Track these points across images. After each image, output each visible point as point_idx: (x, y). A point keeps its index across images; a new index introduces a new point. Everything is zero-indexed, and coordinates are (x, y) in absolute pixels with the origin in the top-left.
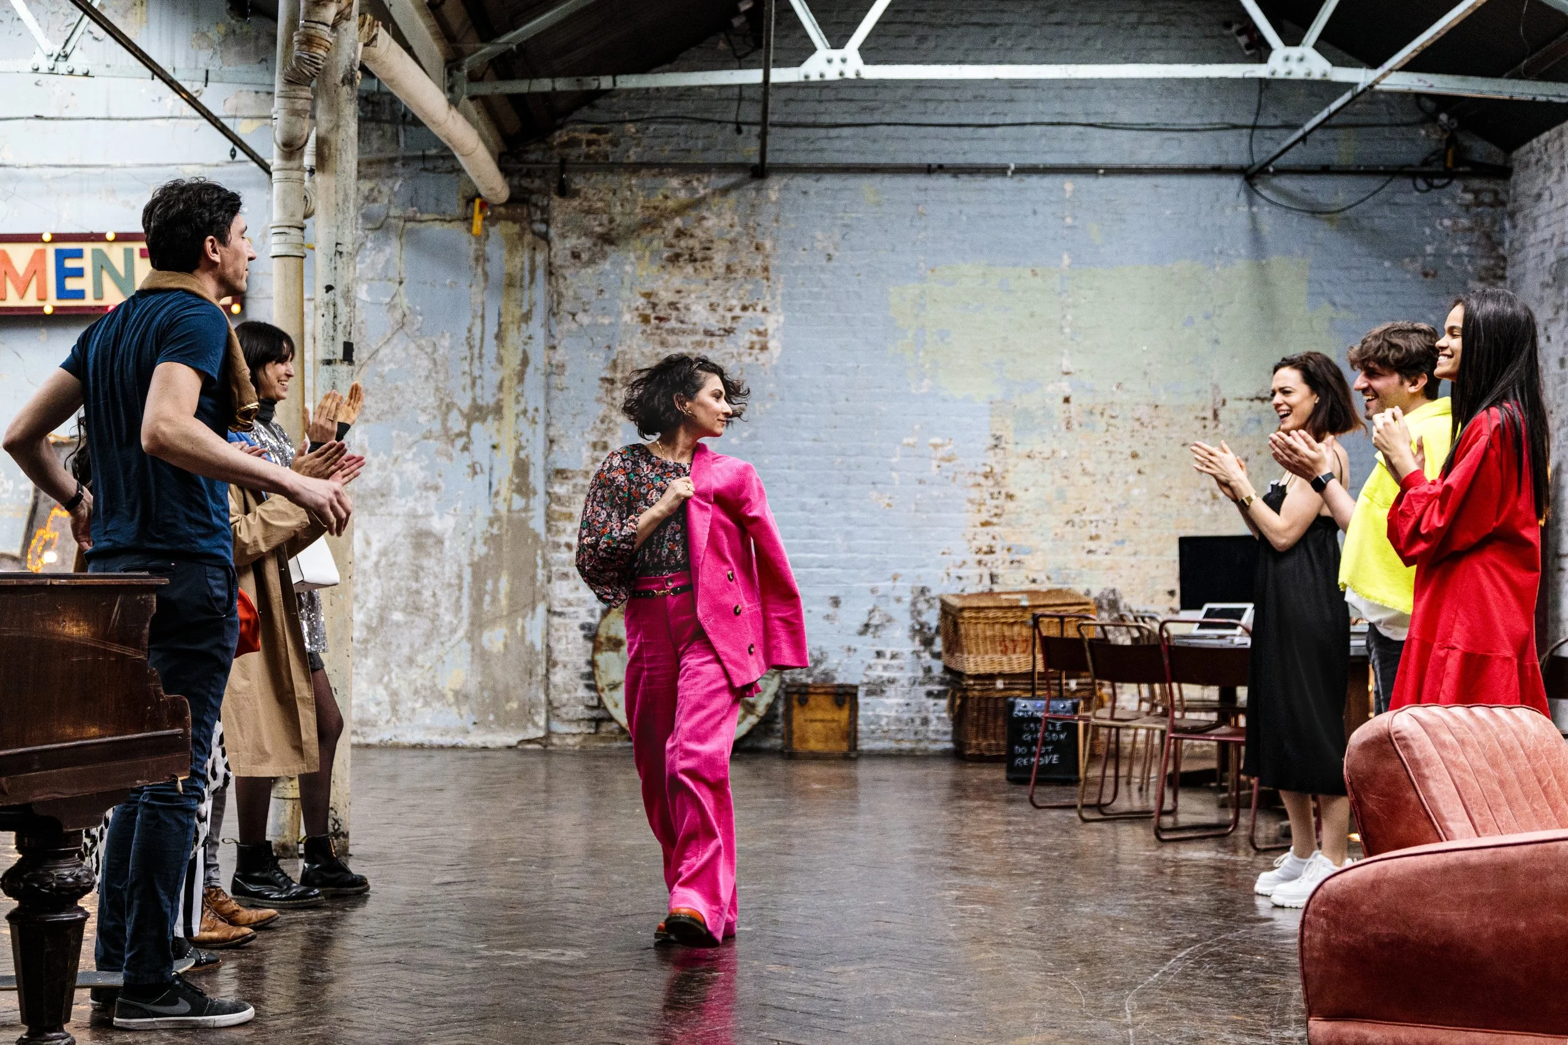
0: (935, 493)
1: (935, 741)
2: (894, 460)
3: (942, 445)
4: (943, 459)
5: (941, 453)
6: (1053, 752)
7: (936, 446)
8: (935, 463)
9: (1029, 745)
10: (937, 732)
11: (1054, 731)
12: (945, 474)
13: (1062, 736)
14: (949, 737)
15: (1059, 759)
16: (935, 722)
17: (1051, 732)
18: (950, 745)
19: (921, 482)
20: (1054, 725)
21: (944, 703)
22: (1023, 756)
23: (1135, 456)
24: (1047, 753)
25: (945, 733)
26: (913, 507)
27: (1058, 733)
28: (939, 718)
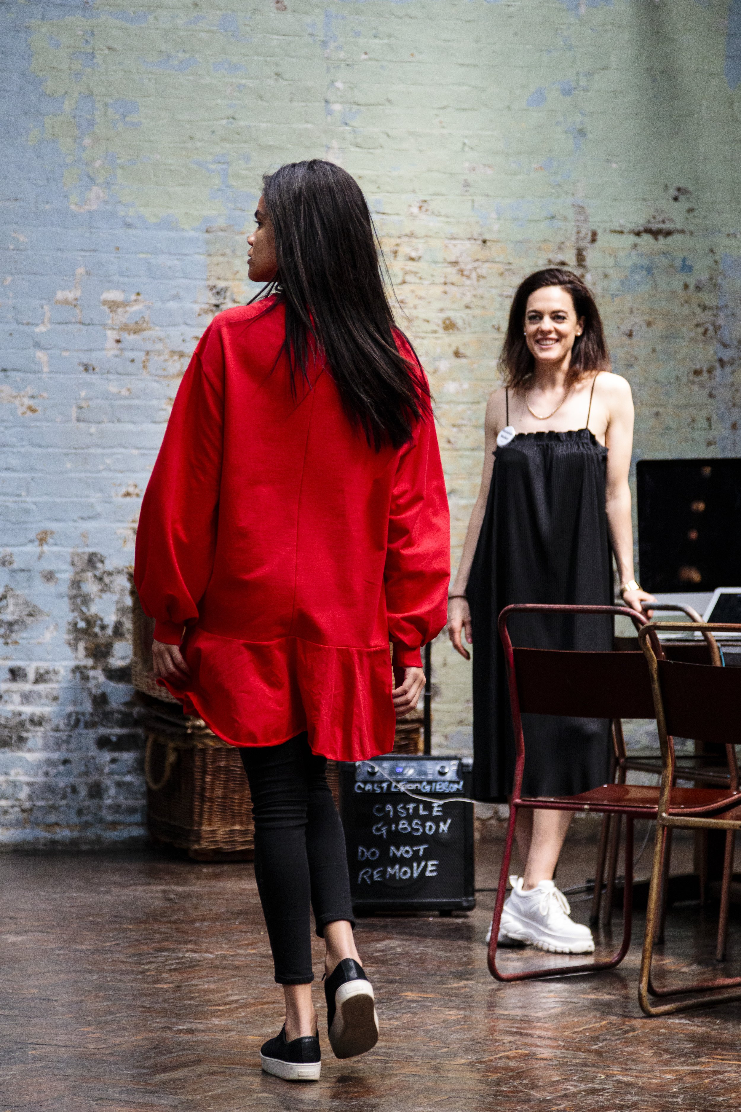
0: (113, 388)
1: (114, 825)
2: (41, 329)
3: (125, 304)
4: (125, 328)
5: (122, 317)
6: (428, 856)
7: (113, 306)
8: (112, 335)
9: (383, 844)
10: (116, 809)
11: (430, 817)
12: (130, 355)
13: (444, 827)
14: (137, 818)
15: (439, 868)
16: (113, 791)
17: (424, 819)
18: (137, 832)
19: (87, 368)
20: (429, 806)
21: (128, 757)
22: (373, 865)
23: (449, 326)
24: (416, 857)
25: (131, 811)
26: (74, 413)
27: (437, 820)
28: (119, 784)
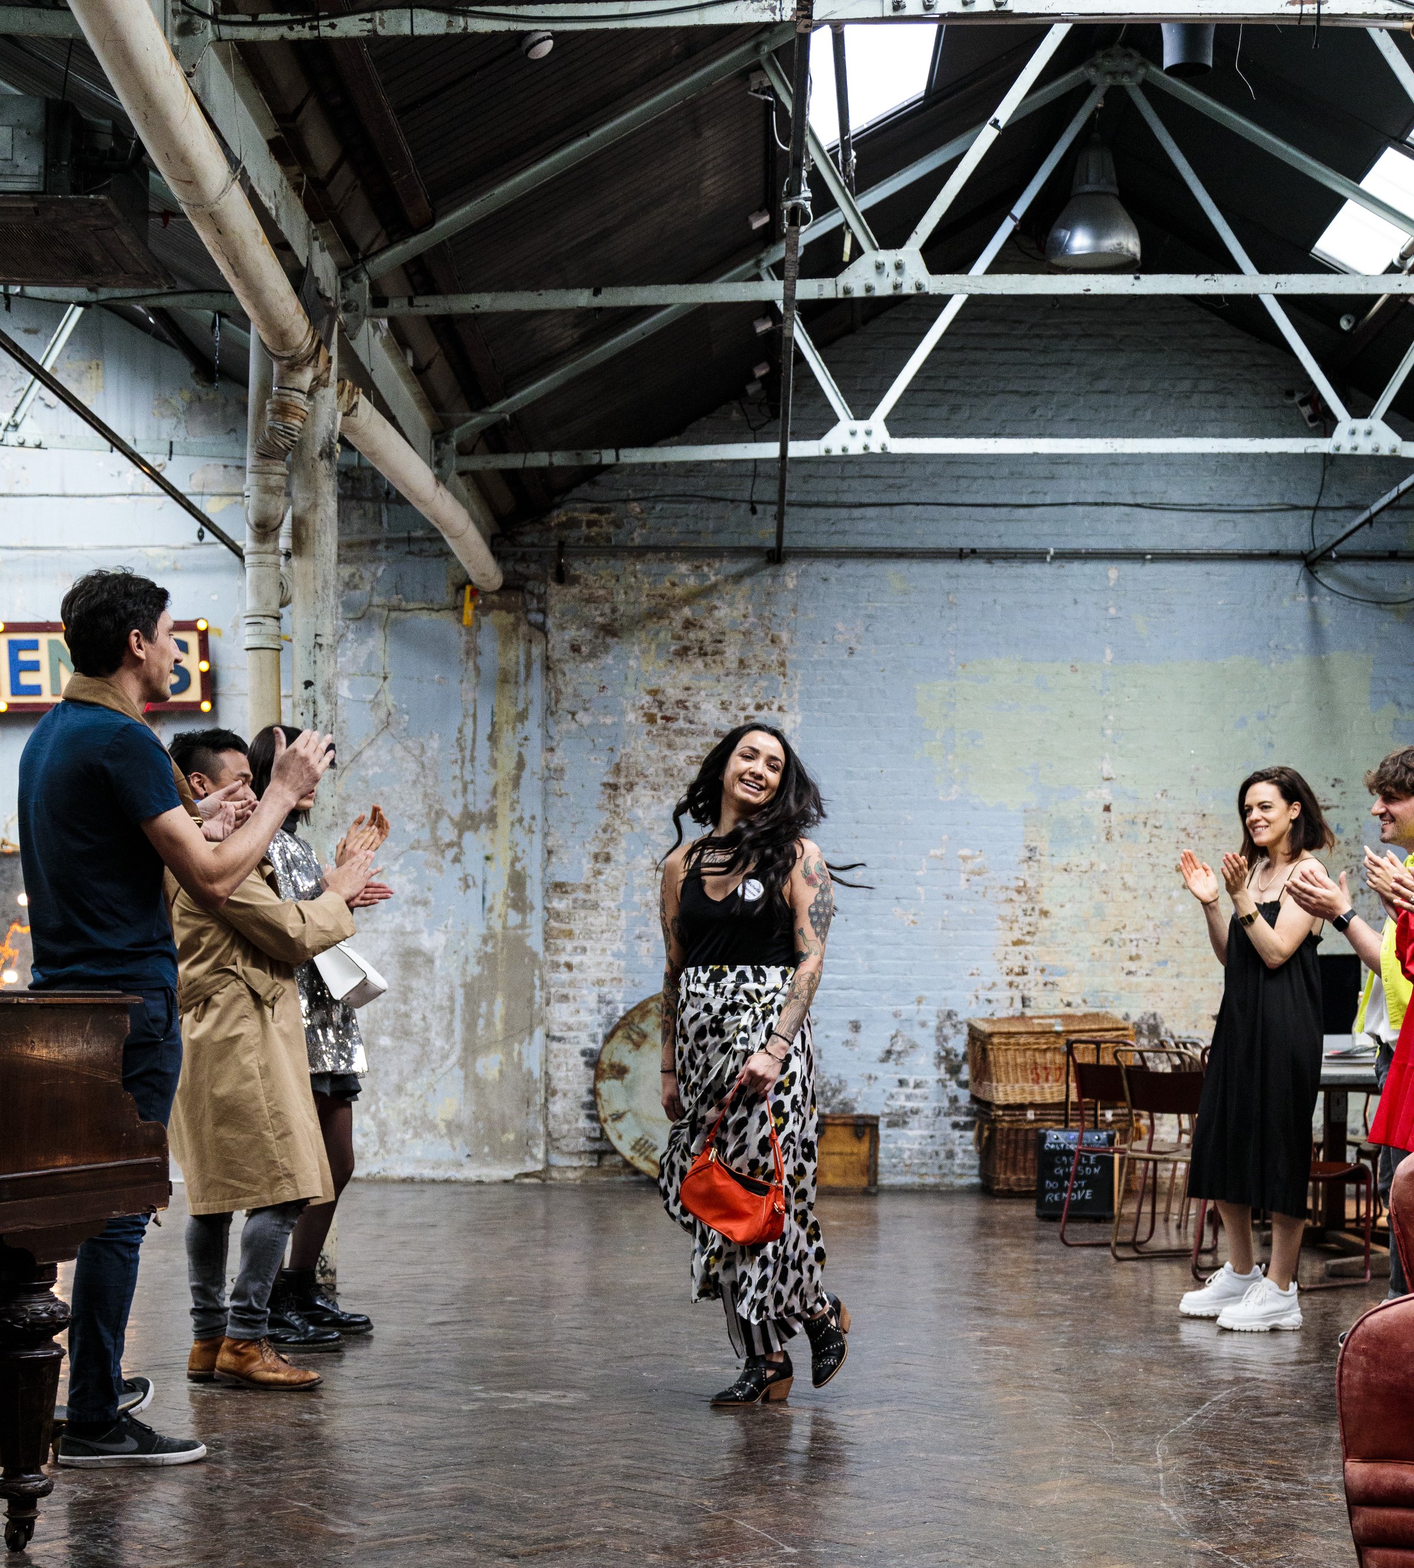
0: (964, 909)
1: (961, 1175)
2: (919, 873)
3: (972, 857)
4: (973, 873)
5: (970, 866)
6: (1086, 1187)
7: (965, 859)
8: (963, 876)
9: (1060, 1179)
10: (963, 1166)
11: (1088, 1165)
12: (975, 889)
13: (1096, 1171)
14: (976, 1172)
15: (1092, 1195)
16: (961, 1155)
17: (1085, 1166)
18: (976, 1180)
19: (948, 897)
20: (1088, 1158)
21: (970, 1135)
22: (1054, 1191)
24: (1080, 1188)
25: (972, 1167)
26: (940, 924)
27: (1092, 1167)
28: (965, 1151)
